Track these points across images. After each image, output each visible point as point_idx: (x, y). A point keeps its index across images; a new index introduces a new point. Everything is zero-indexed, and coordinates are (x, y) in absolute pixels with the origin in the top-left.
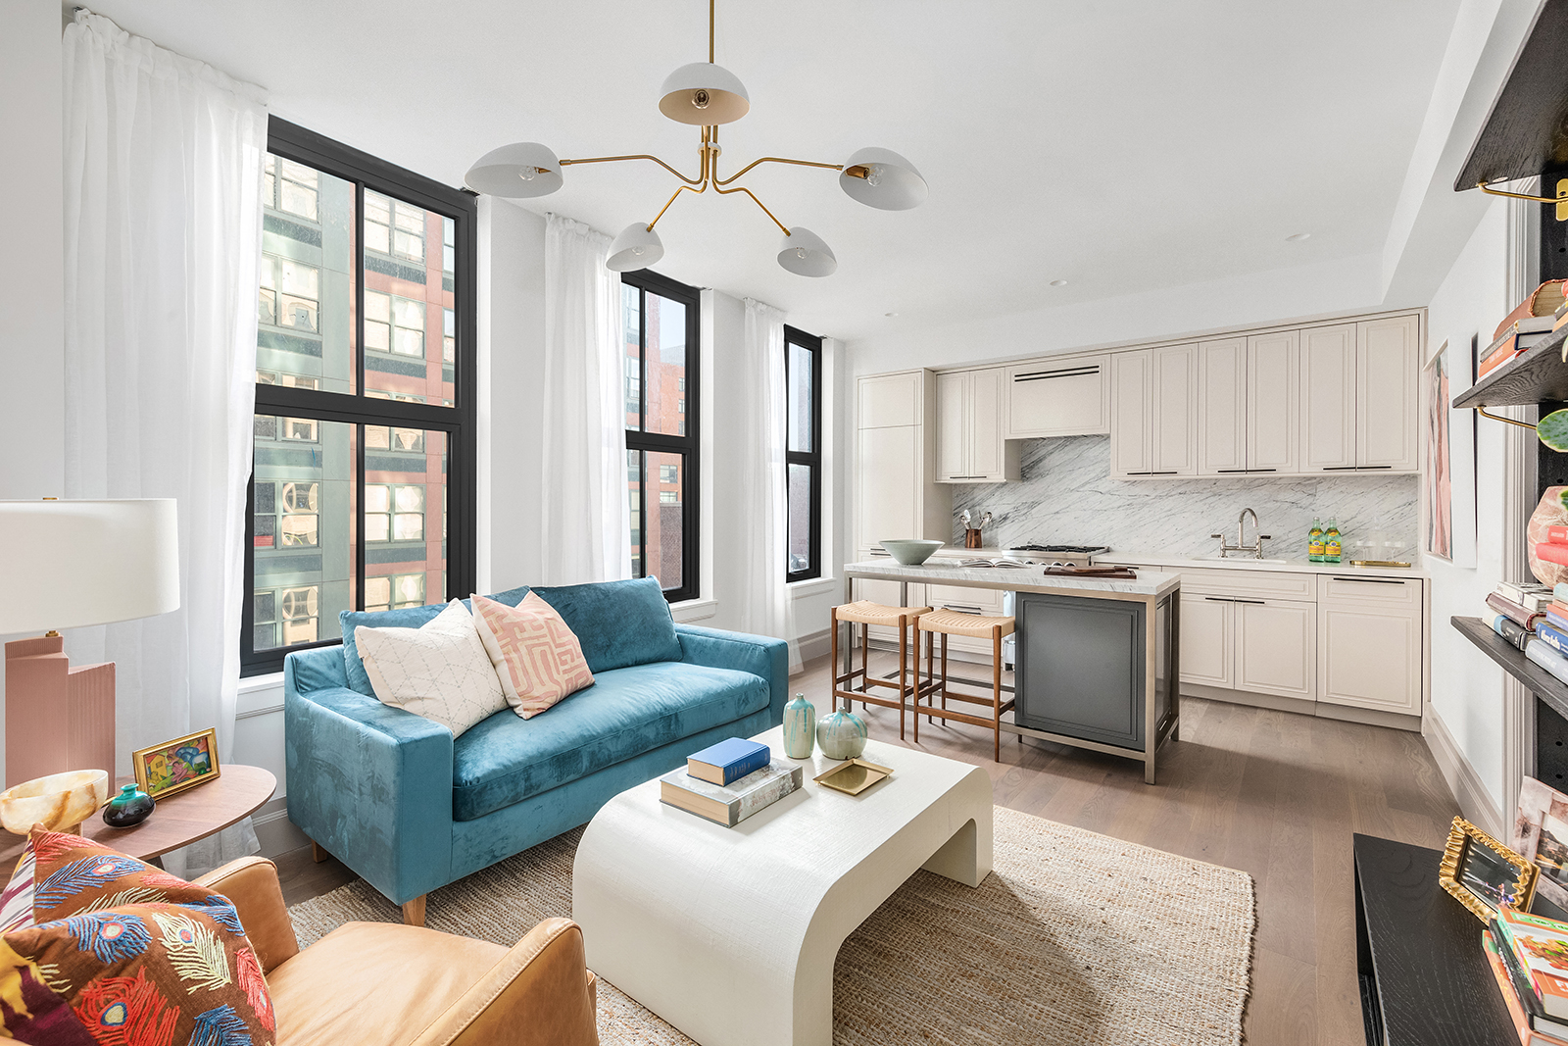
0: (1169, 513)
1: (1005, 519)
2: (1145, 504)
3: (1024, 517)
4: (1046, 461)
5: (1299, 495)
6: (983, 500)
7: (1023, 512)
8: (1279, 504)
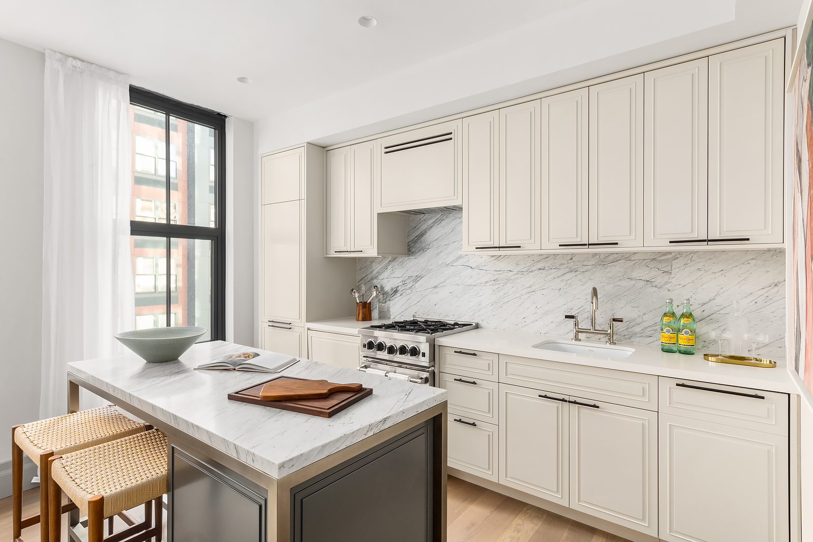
0: (530, 290)
1: (396, 292)
2: (508, 280)
3: (409, 291)
4: (427, 236)
5: (654, 273)
6: (379, 273)
7: (409, 286)
8: (633, 282)
